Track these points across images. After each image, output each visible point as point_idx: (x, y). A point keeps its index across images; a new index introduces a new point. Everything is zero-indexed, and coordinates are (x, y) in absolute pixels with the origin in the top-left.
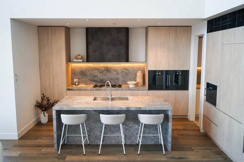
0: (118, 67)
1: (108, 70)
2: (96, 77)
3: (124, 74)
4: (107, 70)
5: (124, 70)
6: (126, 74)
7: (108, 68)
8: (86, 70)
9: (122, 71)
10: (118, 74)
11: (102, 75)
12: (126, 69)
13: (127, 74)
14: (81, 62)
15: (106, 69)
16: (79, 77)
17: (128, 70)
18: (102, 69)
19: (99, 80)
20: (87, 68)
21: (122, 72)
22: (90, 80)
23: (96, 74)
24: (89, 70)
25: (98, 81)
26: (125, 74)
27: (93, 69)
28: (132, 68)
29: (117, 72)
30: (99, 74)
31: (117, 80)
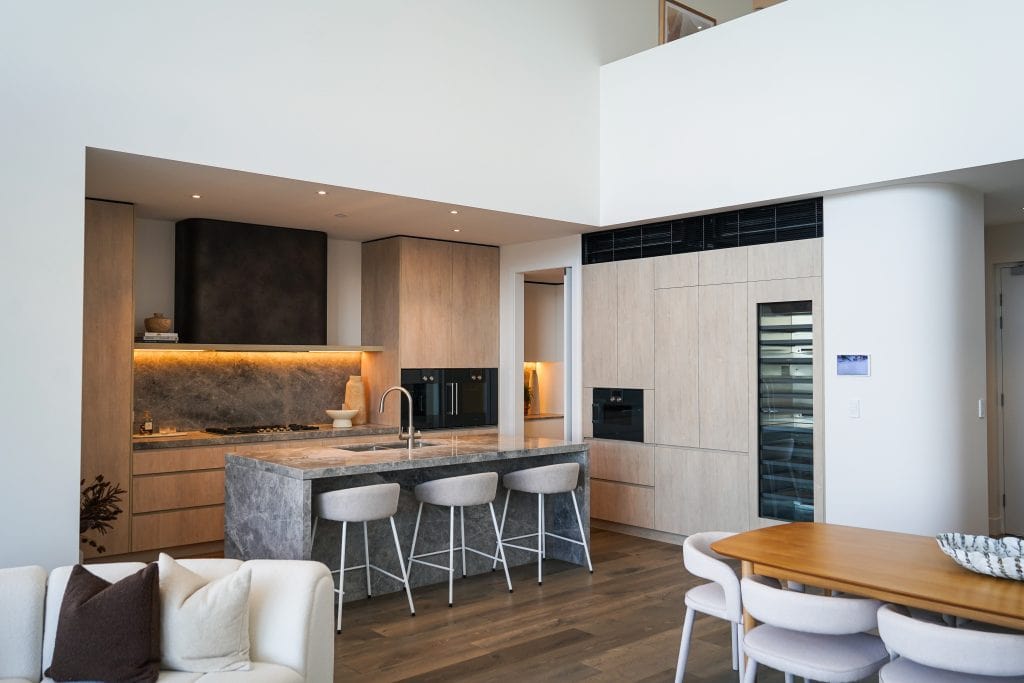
0: (280, 363)
1: (246, 372)
2: (205, 400)
3: (299, 389)
4: (243, 375)
5: (299, 373)
6: (306, 387)
7: (247, 368)
8: (167, 373)
9: (294, 377)
10: (279, 387)
11: (227, 394)
12: (304, 371)
13: (310, 388)
14: (174, 342)
15: (240, 371)
16: (140, 402)
17: (310, 373)
18: (226, 373)
19: (215, 412)
20: (170, 366)
21: (293, 381)
22: (182, 414)
23: (206, 390)
24: (177, 375)
25: (211, 416)
26: (303, 389)
27: (195, 372)
28: (323, 368)
29: (278, 381)
30: (215, 391)
31: (277, 411)
